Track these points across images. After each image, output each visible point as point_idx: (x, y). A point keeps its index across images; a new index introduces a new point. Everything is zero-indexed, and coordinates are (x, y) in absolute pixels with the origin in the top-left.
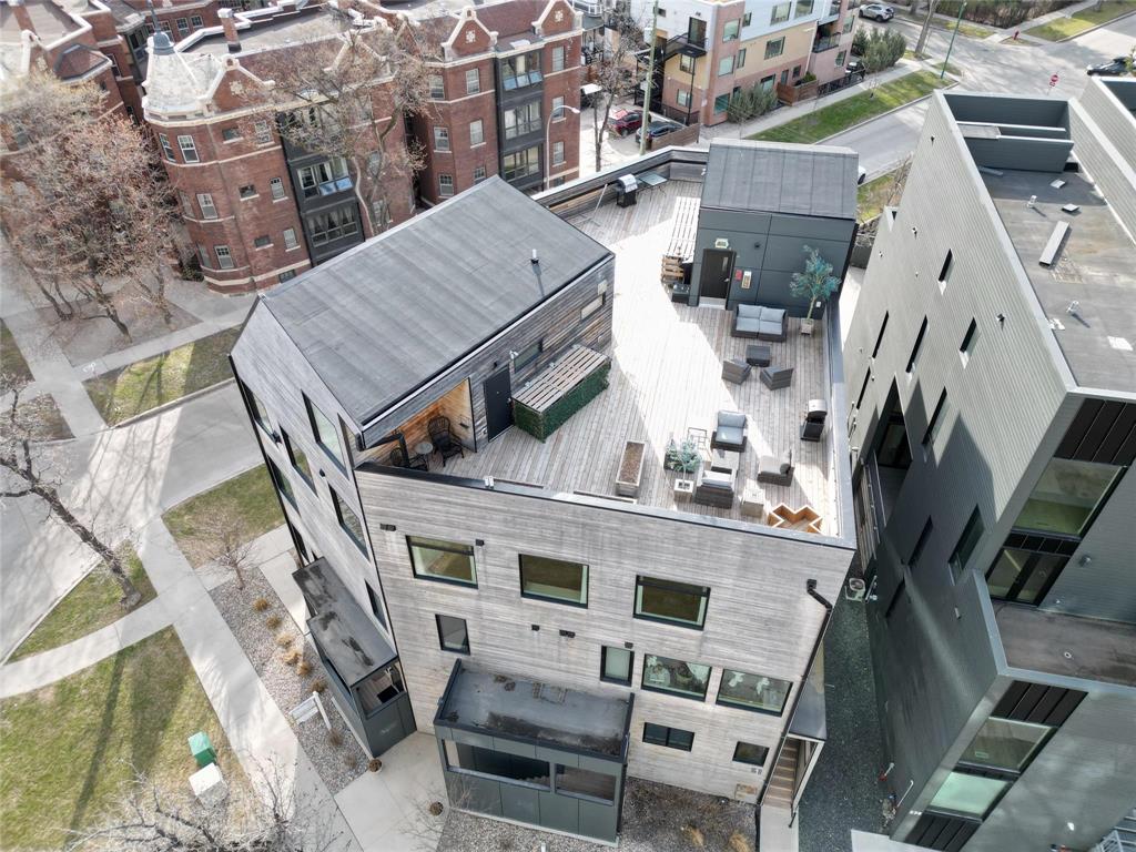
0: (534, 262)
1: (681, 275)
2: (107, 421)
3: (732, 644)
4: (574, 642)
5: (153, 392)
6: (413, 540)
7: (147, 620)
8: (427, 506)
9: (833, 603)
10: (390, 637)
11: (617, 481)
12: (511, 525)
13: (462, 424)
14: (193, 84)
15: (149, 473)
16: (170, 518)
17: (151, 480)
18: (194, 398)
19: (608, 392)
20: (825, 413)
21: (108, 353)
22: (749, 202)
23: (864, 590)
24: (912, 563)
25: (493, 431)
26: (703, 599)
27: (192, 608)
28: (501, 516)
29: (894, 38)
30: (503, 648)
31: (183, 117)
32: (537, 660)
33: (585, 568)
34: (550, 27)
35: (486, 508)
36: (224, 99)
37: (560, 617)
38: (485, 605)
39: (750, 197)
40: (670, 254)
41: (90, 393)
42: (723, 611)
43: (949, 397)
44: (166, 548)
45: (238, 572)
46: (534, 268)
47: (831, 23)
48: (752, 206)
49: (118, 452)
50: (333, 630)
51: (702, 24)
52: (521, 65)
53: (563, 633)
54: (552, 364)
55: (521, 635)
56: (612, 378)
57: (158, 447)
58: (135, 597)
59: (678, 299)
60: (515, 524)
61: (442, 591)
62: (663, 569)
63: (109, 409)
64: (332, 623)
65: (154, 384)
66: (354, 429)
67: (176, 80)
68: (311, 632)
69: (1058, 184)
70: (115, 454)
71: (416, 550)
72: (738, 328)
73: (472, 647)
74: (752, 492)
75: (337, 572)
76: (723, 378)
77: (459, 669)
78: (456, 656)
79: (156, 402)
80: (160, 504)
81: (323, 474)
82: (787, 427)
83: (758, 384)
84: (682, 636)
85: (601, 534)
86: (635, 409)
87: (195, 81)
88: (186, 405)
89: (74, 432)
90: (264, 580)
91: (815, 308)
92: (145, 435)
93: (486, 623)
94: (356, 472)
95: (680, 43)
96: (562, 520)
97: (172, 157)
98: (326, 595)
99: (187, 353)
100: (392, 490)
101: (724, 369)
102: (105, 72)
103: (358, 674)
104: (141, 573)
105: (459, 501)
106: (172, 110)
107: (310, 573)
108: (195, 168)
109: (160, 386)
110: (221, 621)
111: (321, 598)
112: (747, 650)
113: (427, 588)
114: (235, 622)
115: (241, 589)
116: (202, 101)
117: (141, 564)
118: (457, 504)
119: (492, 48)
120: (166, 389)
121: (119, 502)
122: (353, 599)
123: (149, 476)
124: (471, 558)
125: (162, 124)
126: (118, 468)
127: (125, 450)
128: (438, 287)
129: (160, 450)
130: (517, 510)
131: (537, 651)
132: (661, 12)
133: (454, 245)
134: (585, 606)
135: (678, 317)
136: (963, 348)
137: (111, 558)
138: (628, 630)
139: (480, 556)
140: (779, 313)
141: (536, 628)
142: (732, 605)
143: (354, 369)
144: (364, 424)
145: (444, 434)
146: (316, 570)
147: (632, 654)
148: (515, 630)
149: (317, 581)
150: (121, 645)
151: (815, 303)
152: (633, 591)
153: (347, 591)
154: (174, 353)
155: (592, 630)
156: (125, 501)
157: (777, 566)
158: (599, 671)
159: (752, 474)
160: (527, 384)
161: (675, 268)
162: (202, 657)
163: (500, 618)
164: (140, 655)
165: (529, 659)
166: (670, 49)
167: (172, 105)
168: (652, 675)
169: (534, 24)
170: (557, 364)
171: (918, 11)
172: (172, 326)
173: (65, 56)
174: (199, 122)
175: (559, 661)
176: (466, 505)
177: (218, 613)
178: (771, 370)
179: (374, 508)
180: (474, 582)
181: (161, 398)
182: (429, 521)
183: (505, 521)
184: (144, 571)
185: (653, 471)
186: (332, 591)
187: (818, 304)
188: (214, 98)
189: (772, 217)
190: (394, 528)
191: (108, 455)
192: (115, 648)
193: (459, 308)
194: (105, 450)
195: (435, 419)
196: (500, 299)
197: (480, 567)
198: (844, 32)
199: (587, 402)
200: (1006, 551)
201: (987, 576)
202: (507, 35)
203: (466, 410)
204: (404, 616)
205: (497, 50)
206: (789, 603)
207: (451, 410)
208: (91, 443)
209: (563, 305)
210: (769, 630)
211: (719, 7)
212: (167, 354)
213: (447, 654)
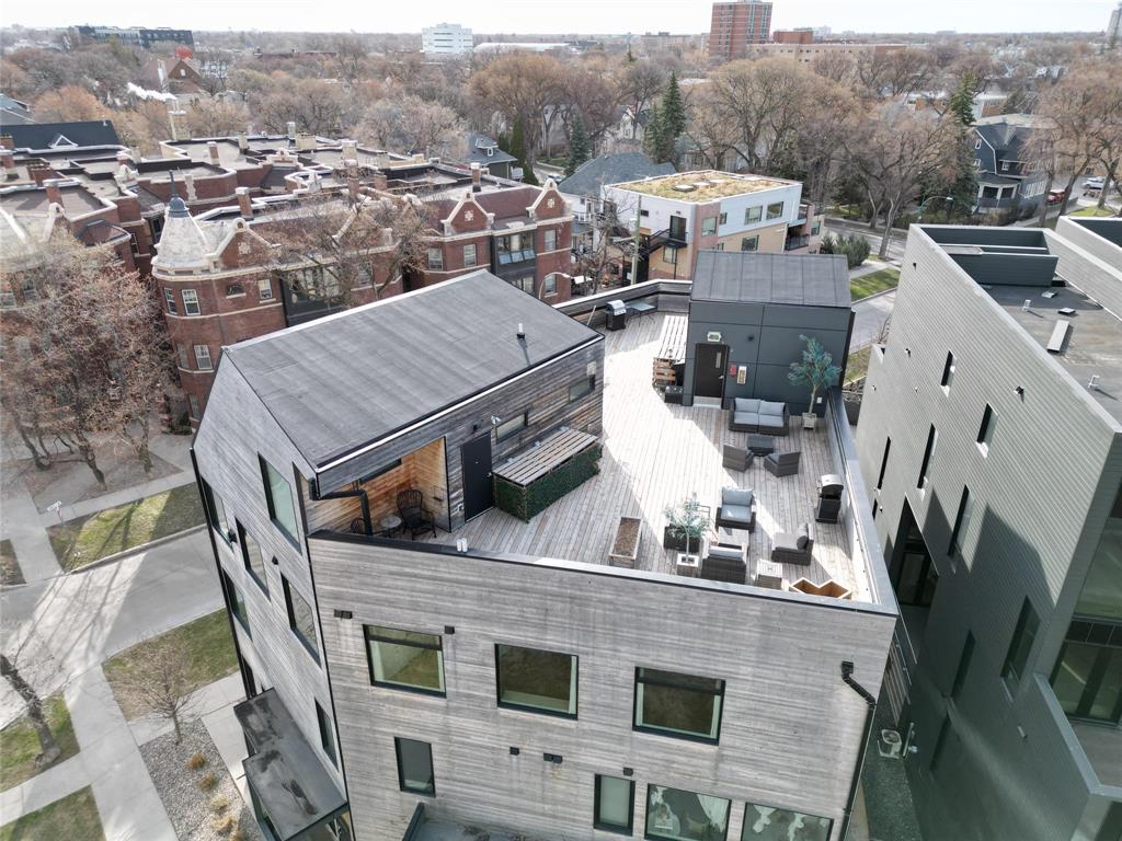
0: (521, 337)
1: (673, 378)
2: (63, 566)
3: (754, 764)
4: (563, 769)
5: (118, 538)
6: (374, 632)
7: (63, 780)
8: (390, 582)
9: (876, 696)
10: (340, 776)
11: (610, 554)
12: (486, 603)
13: (435, 498)
14: (203, 244)
15: (98, 619)
16: (111, 666)
17: (98, 626)
18: (162, 543)
19: (599, 477)
20: (841, 487)
21: (80, 500)
22: (740, 295)
23: (900, 743)
24: (955, 693)
25: (471, 511)
26: (717, 699)
27: (117, 766)
28: (472, 592)
29: (858, 242)
30: (476, 784)
31: (190, 272)
32: (518, 801)
33: (574, 659)
34: (543, 212)
35: (458, 582)
36: (230, 257)
37: (544, 734)
38: (455, 721)
39: (741, 291)
40: (662, 357)
41: (51, 538)
42: (741, 715)
43: (972, 496)
44: (100, 699)
45: (177, 725)
46: (520, 343)
47: (800, 226)
48: (743, 298)
49: (69, 598)
50: (273, 771)
51: (683, 221)
52: (515, 243)
53: (549, 757)
54: (538, 444)
55: (497, 763)
56: (602, 464)
57: (114, 592)
58: (53, 752)
59: (671, 399)
60: (491, 602)
61: (404, 703)
62: (667, 656)
63: (68, 554)
64: (274, 764)
65: (121, 530)
66: (308, 473)
67: (186, 239)
68: (247, 774)
69: (1049, 295)
70: (65, 600)
71: (375, 645)
72: (736, 421)
73: (438, 784)
74: (765, 567)
75: (288, 705)
76: (724, 466)
77: (421, 817)
78: (418, 799)
79: (120, 547)
80: (103, 651)
81: (275, 561)
82: (799, 510)
83: (763, 472)
84: (693, 755)
85: (593, 610)
86: (628, 492)
87: (206, 241)
88: (151, 550)
89: (26, 578)
90: (205, 733)
91: (815, 404)
92: (102, 581)
93: (454, 748)
94: (309, 540)
95: (662, 238)
96: (546, 593)
97: (173, 310)
98: (271, 730)
99: (162, 501)
100: (349, 562)
101: (725, 455)
102: (124, 244)
103: (297, 825)
104: (66, 727)
105: (426, 573)
106: (179, 266)
107: (255, 707)
108: (195, 320)
109: (126, 532)
110: (148, 782)
111: (263, 734)
112: (774, 772)
113: (386, 699)
114: (164, 783)
115: (177, 744)
116: (209, 258)
117: (69, 718)
118: (424, 577)
119: (489, 227)
120: (133, 534)
121: (59, 650)
122: (301, 735)
123: (97, 622)
124: (439, 653)
125: (167, 278)
126: (65, 614)
127: (76, 596)
128: (416, 351)
129: (115, 596)
130: (493, 581)
131: (515, 786)
132: (645, 213)
133: (437, 320)
134: (574, 717)
135: (672, 415)
136: (981, 439)
137: (31, 697)
138: (627, 748)
139: (450, 651)
140: (778, 407)
141: (515, 751)
142: (752, 704)
143: (315, 416)
144: (320, 466)
145: (417, 510)
146: (263, 703)
147: (632, 784)
148: (490, 756)
149: (262, 715)
150: (24, 811)
151: (816, 399)
152: (632, 692)
153: (295, 726)
154: (147, 500)
155: (583, 751)
156: (66, 649)
157: (803, 644)
158: (592, 814)
159: (766, 555)
160: (511, 460)
161: (666, 372)
162: (118, 825)
163: (474, 740)
164: (44, 823)
165: (505, 799)
166: (652, 243)
167: (180, 261)
168: (658, 821)
169: (528, 209)
170: (543, 443)
171: (877, 226)
172: (150, 475)
173: (87, 228)
174: (205, 277)
175: (544, 800)
176: (435, 579)
177: (146, 772)
178: (775, 456)
179: (328, 588)
180: (442, 690)
181: (125, 543)
182: (391, 603)
183: (480, 598)
184: (70, 724)
185: (652, 551)
186: (277, 726)
187: (819, 400)
188: (221, 256)
189: (764, 308)
190: (349, 615)
191: (58, 601)
192: (17, 815)
193: (437, 369)
194: (55, 596)
195: (407, 492)
196: (483, 365)
197: (449, 666)
198: (813, 234)
199: (576, 486)
200: (1063, 663)
201: (1052, 682)
202: (501, 218)
203: (441, 480)
204: (358, 742)
205: (493, 228)
206: (823, 698)
207: (425, 482)
208: (41, 589)
209: (550, 378)
210: (800, 740)
211: (697, 206)
212: (140, 501)
213: (407, 796)
